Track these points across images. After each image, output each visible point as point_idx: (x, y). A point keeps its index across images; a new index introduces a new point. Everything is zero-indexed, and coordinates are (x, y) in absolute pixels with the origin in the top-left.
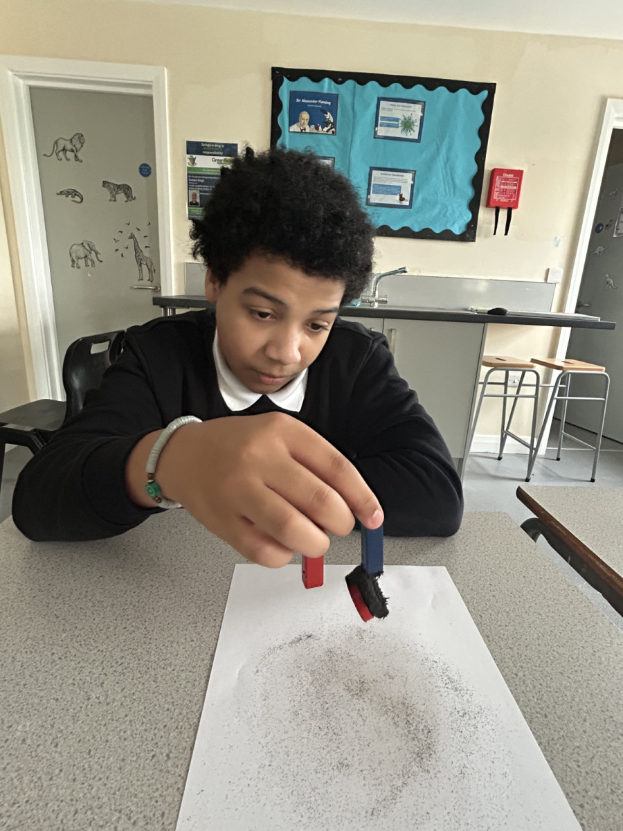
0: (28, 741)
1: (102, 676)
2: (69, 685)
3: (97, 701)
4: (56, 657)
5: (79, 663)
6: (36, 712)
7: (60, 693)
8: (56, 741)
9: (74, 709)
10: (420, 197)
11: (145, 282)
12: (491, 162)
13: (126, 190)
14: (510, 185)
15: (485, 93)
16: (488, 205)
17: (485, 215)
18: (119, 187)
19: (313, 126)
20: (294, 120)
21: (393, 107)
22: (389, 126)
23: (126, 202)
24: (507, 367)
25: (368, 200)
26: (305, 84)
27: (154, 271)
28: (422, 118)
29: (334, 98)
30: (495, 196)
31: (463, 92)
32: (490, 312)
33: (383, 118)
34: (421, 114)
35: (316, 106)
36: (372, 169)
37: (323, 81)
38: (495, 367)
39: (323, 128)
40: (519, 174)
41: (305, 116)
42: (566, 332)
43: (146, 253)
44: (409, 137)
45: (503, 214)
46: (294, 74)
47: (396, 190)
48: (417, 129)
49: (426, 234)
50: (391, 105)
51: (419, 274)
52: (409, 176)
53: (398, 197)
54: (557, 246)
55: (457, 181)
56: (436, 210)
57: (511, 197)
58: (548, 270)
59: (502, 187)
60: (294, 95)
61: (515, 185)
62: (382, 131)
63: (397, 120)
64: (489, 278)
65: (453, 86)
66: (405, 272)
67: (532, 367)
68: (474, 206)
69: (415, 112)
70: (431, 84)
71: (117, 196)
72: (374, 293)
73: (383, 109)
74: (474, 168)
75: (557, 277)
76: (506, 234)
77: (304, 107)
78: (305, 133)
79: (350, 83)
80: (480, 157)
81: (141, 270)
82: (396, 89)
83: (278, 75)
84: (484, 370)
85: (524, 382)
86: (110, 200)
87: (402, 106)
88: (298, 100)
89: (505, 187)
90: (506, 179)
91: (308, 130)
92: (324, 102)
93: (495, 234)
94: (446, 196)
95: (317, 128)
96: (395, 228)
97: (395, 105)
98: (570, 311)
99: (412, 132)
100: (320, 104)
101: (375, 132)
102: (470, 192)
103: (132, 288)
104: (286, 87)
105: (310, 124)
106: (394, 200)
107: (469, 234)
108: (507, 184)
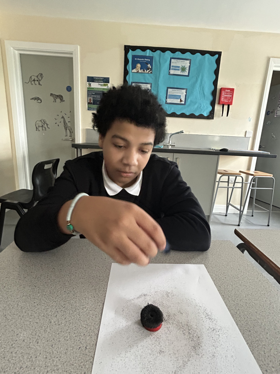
0: (26, 341)
1: (56, 313)
2: (42, 316)
3: (55, 324)
4: (36, 304)
5: (46, 307)
6: (28, 328)
7: (38, 320)
8: (37, 341)
9: (45, 327)
10: (189, 100)
11: (68, 137)
12: (220, 85)
13: (61, 97)
14: (229, 95)
15: (217, 56)
16: (219, 103)
17: (218, 108)
18: (57, 96)
19: (142, 70)
20: (134, 67)
21: (177, 62)
22: (175, 70)
23: (60, 102)
24: (229, 175)
25: (166, 101)
26: (139, 52)
27: (72, 132)
28: (190, 66)
29: (151, 58)
30: (222, 99)
31: (207, 55)
32: (221, 150)
33: (173, 66)
34: (189, 65)
35: (143, 61)
36: (168, 88)
37: (147, 51)
38: (223, 174)
39: (146, 70)
40: (232, 90)
41: (139, 65)
42: (255, 159)
43: (69, 124)
44: (184, 74)
45: (226, 107)
46: (134, 48)
47: (178, 97)
48: (187, 71)
49: (192, 116)
50: (176, 61)
51: (189, 134)
52: (184, 91)
53: (179, 100)
54: (250, 121)
55: (206, 94)
56: (196, 106)
57: (229, 100)
58: (246, 132)
59: (225, 95)
60: (134, 57)
61: (231, 95)
62: (172, 72)
63: (179, 67)
64: (220, 135)
65: (203, 53)
66: (183, 133)
67: (240, 174)
68: (213, 104)
69: (187, 64)
70: (193, 52)
71: (56, 100)
72: (169, 142)
73: (173, 63)
74: (213, 88)
75: (250, 135)
76: (227, 116)
77: (138, 62)
78: (139, 73)
79: (158, 52)
80: (215, 83)
81: (66, 132)
82: (178, 54)
83: (127, 49)
84: (219, 176)
85: (236, 181)
86: (54, 102)
87: (181, 61)
88: (136, 59)
89: (226, 96)
90: (227, 92)
91: (140, 72)
92: (147, 60)
93: (222, 116)
94: (200, 99)
95: (144, 71)
96: (178, 113)
97: (178, 61)
98: (256, 149)
99: (185, 72)
100: (145, 60)
101: (169, 72)
102: (211, 98)
103: (62, 140)
104: (131, 54)
105: (141, 69)
106: (178, 101)
107: (211, 116)
108: (227, 94)
